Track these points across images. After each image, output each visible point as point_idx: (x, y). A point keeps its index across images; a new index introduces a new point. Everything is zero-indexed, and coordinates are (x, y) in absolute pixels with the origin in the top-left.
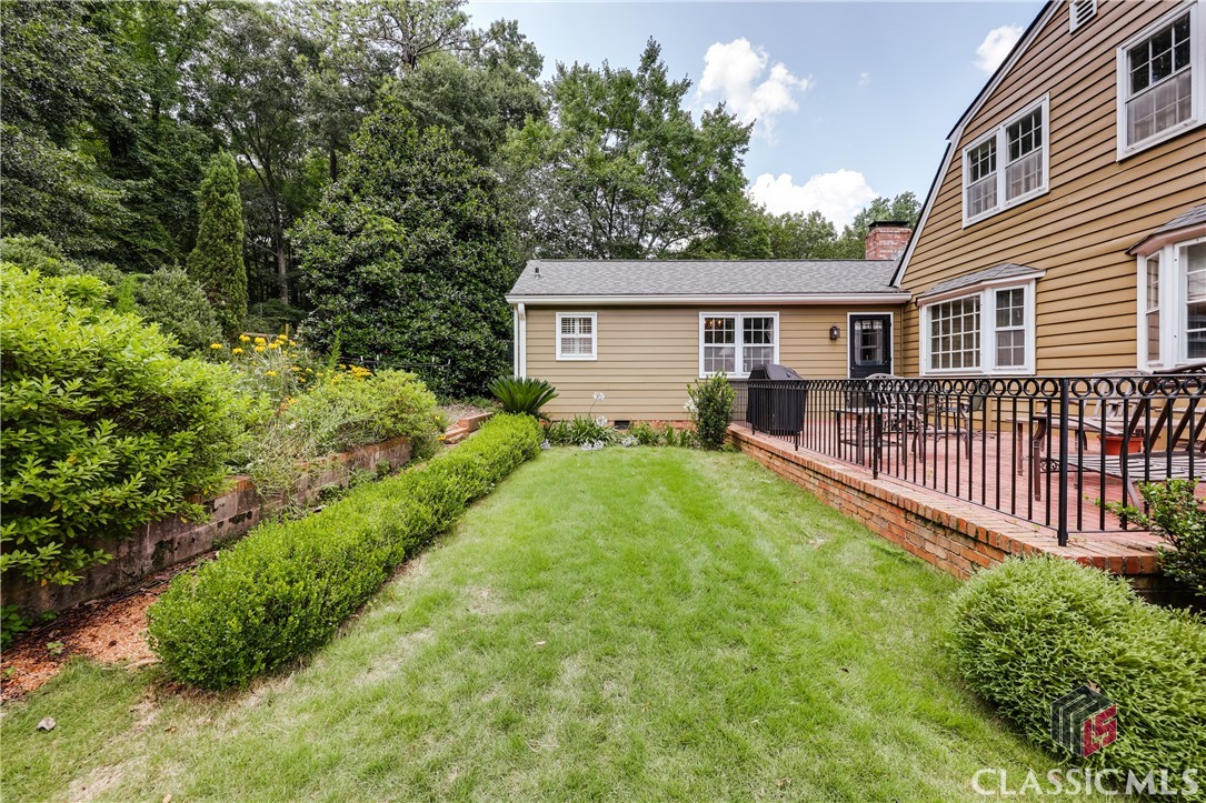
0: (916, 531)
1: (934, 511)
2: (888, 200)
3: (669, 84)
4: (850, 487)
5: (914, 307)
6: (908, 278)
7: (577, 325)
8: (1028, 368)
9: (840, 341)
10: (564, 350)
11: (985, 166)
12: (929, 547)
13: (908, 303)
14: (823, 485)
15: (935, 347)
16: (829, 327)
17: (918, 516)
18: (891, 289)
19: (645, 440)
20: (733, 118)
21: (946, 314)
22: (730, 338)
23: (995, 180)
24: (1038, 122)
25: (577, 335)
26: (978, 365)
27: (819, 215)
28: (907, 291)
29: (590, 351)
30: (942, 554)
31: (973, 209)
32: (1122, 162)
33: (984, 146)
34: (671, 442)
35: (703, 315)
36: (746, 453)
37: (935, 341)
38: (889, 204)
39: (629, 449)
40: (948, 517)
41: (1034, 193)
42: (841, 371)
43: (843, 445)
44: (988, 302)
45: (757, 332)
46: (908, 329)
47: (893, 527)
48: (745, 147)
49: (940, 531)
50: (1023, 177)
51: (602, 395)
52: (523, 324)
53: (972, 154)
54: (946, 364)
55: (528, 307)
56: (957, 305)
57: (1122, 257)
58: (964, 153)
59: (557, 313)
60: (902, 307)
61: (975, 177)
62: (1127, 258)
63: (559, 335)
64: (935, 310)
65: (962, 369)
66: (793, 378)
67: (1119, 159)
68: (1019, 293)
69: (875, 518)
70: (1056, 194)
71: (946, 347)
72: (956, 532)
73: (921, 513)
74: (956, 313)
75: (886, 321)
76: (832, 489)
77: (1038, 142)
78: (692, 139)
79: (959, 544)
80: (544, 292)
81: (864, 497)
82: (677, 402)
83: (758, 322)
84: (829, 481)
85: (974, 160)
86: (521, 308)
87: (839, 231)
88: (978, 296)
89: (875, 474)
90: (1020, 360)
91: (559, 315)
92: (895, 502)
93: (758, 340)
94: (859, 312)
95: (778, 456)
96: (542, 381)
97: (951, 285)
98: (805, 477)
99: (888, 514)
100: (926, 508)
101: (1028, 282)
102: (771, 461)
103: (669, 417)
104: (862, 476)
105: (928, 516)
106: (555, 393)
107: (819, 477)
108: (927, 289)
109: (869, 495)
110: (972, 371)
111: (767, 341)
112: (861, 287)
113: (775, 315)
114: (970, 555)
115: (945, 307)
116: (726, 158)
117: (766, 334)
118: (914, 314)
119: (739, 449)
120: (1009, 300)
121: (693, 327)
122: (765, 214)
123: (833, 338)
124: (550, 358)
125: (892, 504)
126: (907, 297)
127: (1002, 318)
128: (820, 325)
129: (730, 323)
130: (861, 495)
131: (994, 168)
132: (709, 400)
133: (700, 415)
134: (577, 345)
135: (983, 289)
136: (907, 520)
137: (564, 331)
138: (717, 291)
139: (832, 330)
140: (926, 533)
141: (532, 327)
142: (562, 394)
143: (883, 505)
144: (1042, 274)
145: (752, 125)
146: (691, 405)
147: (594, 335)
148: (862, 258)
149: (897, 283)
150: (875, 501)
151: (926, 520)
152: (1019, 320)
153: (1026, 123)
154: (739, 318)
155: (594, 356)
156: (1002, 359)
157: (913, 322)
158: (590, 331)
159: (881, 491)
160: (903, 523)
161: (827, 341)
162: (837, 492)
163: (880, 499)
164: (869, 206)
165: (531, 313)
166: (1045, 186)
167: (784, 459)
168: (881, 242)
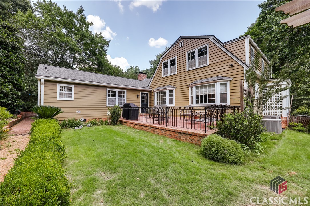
0: (178, 136)
1: (183, 131)
2: (133, 67)
3: (87, 22)
4: (161, 129)
5: (152, 92)
6: (151, 86)
7: (66, 89)
8: (174, 105)
9: (139, 98)
10: (60, 96)
11: (166, 66)
12: (181, 138)
13: (151, 91)
14: (153, 130)
15: (157, 100)
16: (137, 95)
17: (179, 133)
18: (148, 88)
19: (95, 124)
20: (104, 37)
21: (160, 94)
22: (115, 96)
23: (168, 69)
24: (175, 61)
25: (65, 92)
26: (166, 104)
27: (120, 67)
28: (151, 88)
29: (71, 97)
30: (184, 139)
31: (164, 74)
32: (187, 71)
33: (166, 62)
34: (102, 124)
35: (108, 89)
36: (125, 125)
37: (157, 99)
38: (134, 68)
39: (89, 127)
40: (186, 132)
41: (174, 73)
42: (139, 105)
43: (154, 121)
44: (168, 92)
45: (121, 95)
46: (151, 96)
47: (173, 136)
48: (108, 46)
49: (184, 135)
50: (172, 70)
51: (80, 111)
52: (43, 87)
53: (164, 63)
54: (159, 104)
55: (45, 81)
56: (162, 92)
57: (187, 87)
58: (163, 63)
59: (58, 84)
60: (150, 91)
61: (164, 68)
62: (188, 87)
63: (59, 91)
64: (157, 93)
65: (163, 105)
66: (136, 106)
67: (187, 70)
68: (172, 91)
69: (168, 135)
70: (178, 74)
71: (159, 100)
72: (188, 134)
73: (180, 132)
74: (161, 94)
75: (147, 94)
76: (156, 130)
77: (175, 65)
78: (94, 39)
79: (188, 136)
80: (52, 76)
81: (165, 131)
82: (105, 113)
83: (121, 92)
84: (155, 129)
85: (164, 65)
86: (42, 81)
87: (124, 71)
88: (166, 91)
89: (167, 126)
90: (172, 103)
91: (59, 85)
92: (174, 131)
93: (121, 97)
94: (143, 92)
95: (138, 125)
96: (55, 106)
97: (161, 88)
98: (147, 129)
99: (171, 133)
100: (181, 131)
101: (174, 89)
102: (135, 126)
103: (101, 117)
104: (164, 126)
105: (182, 132)
106: (61, 111)
107: (152, 128)
108: (156, 88)
109: (166, 130)
110: (164, 105)
111: (124, 97)
112: (142, 87)
113: (125, 91)
114: (190, 138)
115: (160, 92)
116: (102, 47)
117: (123, 95)
118: (153, 93)
119: (122, 124)
120: (171, 92)
121: (105, 92)
122: (111, 64)
123: (138, 97)
124: (55, 99)
125: (173, 131)
126: (151, 90)
127: (170, 95)
128: (135, 94)
129: (115, 92)
130: (164, 131)
131: (168, 67)
132: (115, 112)
133: (112, 116)
134: (66, 95)
135: (167, 90)
136: (176, 134)
137: (60, 90)
138: (111, 83)
139: (137, 96)
140: (181, 136)
141: (46, 88)
142: (65, 111)
143: (170, 132)
144: (176, 88)
145: (110, 41)
146: (109, 113)
147: (73, 92)
148: (137, 79)
149: (149, 86)
150: (168, 131)
151: (181, 133)
152: (172, 96)
153: (173, 60)
154: (117, 91)
155: (73, 99)
156: (170, 103)
157: (152, 95)
158: (71, 91)
159: (170, 129)
160: (175, 135)
161: (136, 98)
162: (157, 131)
163: (170, 131)
164: (130, 67)
165: (46, 83)
166: (176, 73)
167: (140, 125)
168: (141, 77)
